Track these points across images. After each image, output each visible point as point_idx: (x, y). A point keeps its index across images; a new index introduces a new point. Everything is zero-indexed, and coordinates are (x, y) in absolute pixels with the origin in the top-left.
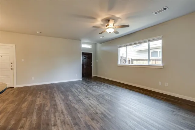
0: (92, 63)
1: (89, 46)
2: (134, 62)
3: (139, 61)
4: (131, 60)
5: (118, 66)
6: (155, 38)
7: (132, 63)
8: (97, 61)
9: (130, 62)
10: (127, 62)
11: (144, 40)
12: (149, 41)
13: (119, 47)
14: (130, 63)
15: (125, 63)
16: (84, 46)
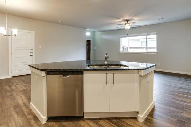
0: (91, 50)
2: (129, 49)
3: (134, 49)
5: (120, 52)
6: (152, 33)
8: (95, 48)
9: (126, 49)
10: (124, 49)
11: (144, 34)
12: (147, 35)
13: (121, 37)
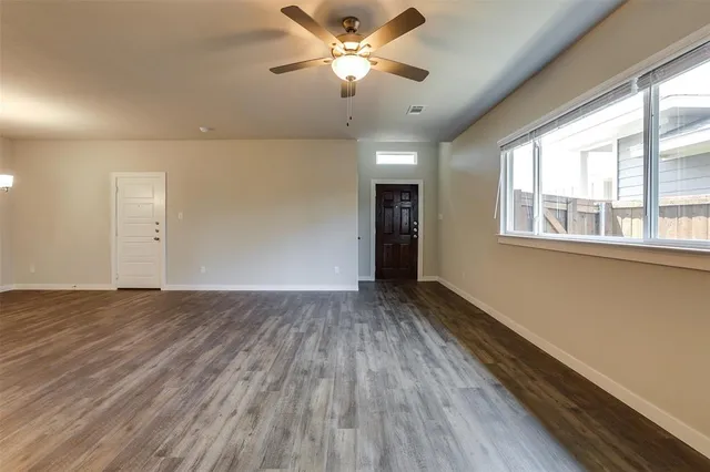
0: (420, 226)
1: (409, 159)
2: (625, 224)
4: (603, 211)
5: (500, 241)
7: (616, 231)
13: (502, 148)
14: (597, 232)
15: (559, 227)
16: (384, 159)
